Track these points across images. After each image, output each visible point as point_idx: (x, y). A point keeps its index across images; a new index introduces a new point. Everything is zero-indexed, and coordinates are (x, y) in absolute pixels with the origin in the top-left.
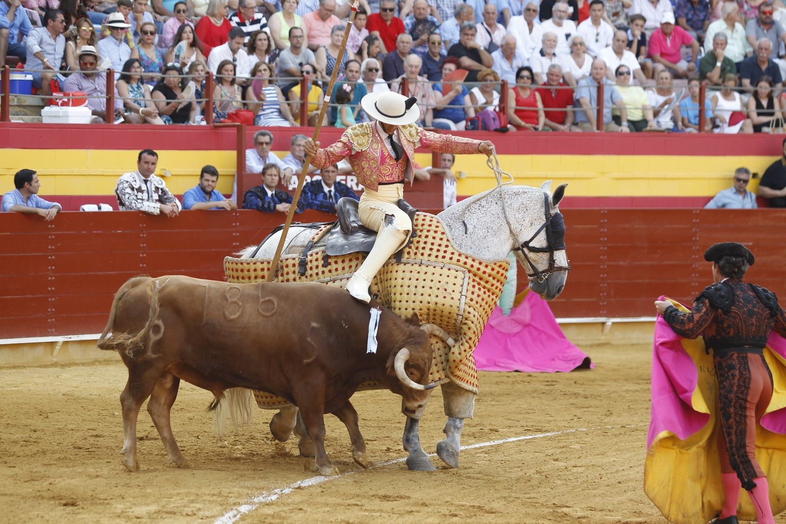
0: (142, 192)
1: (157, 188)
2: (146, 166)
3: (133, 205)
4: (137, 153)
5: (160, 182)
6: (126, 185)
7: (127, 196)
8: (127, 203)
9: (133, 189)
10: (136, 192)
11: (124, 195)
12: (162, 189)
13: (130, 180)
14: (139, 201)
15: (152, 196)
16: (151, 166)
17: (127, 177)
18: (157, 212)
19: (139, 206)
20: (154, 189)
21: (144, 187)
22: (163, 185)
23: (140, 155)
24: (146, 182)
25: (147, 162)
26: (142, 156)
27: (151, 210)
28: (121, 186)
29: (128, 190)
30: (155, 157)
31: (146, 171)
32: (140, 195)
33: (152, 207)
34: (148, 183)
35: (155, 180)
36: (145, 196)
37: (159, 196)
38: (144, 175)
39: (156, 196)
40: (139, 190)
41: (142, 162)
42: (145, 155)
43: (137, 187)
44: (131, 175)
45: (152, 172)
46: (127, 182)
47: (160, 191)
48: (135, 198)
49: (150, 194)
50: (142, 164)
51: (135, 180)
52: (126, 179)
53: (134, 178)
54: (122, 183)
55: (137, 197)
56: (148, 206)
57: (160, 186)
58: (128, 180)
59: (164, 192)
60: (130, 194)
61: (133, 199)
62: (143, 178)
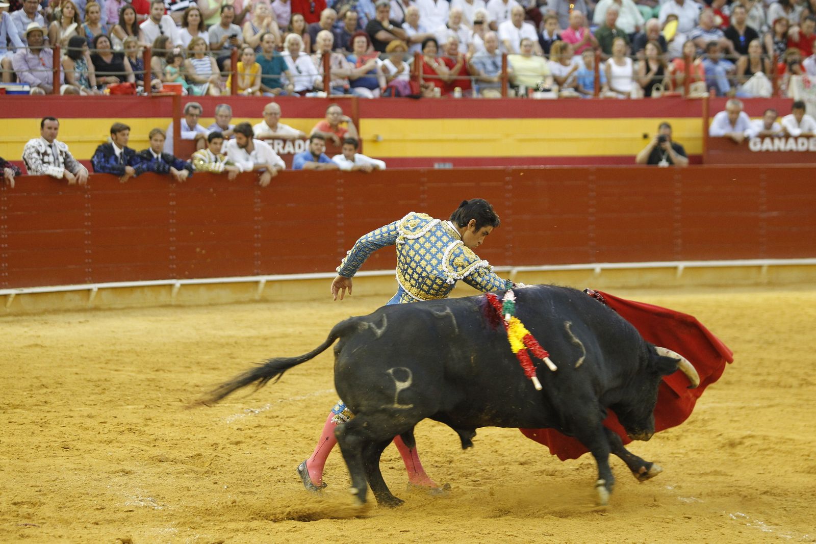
0: (48, 155)
1: (61, 152)
2: (48, 131)
3: (39, 168)
5: (63, 146)
6: (33, 150)
7: (34, 160)
8: (33, 167)
9: (38, 153)
10: (42, 156)
11: (32, 159)
12: (66, 153)
13: (36, 144)
14: (45, 165)
15: (57, 159)
17: (33, 142)
18: (60, 176)
19: (44, 169)
20: (59, 152)
21: (49, 151)
22: (66, 148)
23: (43, 122)
24: (50, 146)
25: (48, 128)
27: (55, 174)
28: (28, 151)
29: (35, 155)
30: (57, 123)
31: (50, 138)
32: (46, 159)
33: (57, 171)
34: (53, 148)
35: (59, 144)
36: (51, 159)
37: (64, 159)
38: (48, 140)
39: (61, 159)
40: (45, 154)
41: (45, 126)
42: (47, 122)
43: (42, 151)
44: (37, 142)
45: (55, 136)
46: (33, 147)
47: (64, 154)
48: (41, 162)
49: (56, 157)
50: (46, 129)
51: (41, 146)
52: (33, 145)
53: (39, 143)
54: (29, 148)
55: (42, 160)
56: (53, 170)
57: (63, 150)
58: (35, 145)
59: (67, 156)
60: (37, 159)
61: (40, 164)
62: (48, 143)
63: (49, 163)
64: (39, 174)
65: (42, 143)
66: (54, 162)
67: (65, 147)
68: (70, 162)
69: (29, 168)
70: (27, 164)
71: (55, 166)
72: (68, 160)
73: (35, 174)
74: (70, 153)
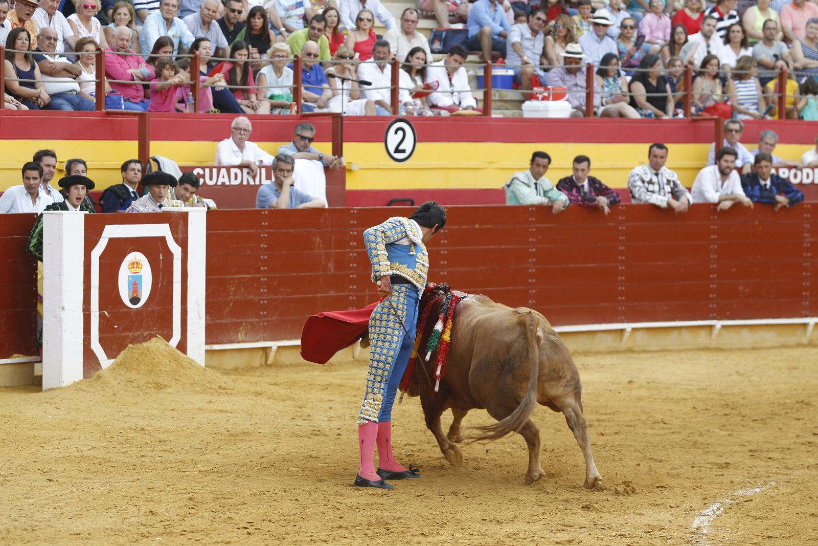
0: (653, 184)
1: (669, 182)
2: (655, 159)
3: (643, 197)
4: (647, 146)
5: (672, 175)
6: (637, 178)
7: (637, 188)
8: (637, 195)
9: (643, 182)
10: (646, 184)
11: (635, 187)
12: (673, 182)
13: (641, 172)
14: (649, 193)
15: (663, 188)
16: (659, 160)
17: (638, 170)
19: (648, 198)
20: (665, 181)
21: (655, 179)
22: (675, 177)
23: (651, 148)
24: (657, 175)
25: (655, 156)
26: (652, 150)
27: (658, 203)
28: (632, 179)
29: (639, 183)
30: (664, 150)
31: (656, 166)
32: (651, 187)
33: (661, 199)
34: (660, 176)
35: (667, 173)
36: (656, 188)
37: (672, 188)
38: (655, 170)
39: (668, 189)
40: (650, 182)
41: (652, 155)
42: (655, 149)
43: (647, 179)
44: (643, 170)
45: (662, 165)
46: (638, 175)
47: (672, 184)
48: (645, 190)
49: (662, 186)
50: (652, 157)
51: (646, 174)
52: (637, 172)
53: (645, 171)
54: (633, 176)
55: (647, 189)
56: (657, 199)
57: (671, 179)
58: (639, 173)
59: (675, 185)
60: (640, 187)
61: (643, 192)
62: (654, 172)
63: (653, 192)
64: (642, 203)
65: (648, 172)
66: (659, 191)
67: (673, 176)
68: (677, 191)
69: (634, 197)
70: (631, 192)
71: (659, 194)
72: (676, 189)
73: (639, 202)
74: (678, 182)
